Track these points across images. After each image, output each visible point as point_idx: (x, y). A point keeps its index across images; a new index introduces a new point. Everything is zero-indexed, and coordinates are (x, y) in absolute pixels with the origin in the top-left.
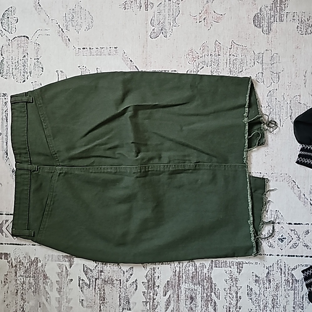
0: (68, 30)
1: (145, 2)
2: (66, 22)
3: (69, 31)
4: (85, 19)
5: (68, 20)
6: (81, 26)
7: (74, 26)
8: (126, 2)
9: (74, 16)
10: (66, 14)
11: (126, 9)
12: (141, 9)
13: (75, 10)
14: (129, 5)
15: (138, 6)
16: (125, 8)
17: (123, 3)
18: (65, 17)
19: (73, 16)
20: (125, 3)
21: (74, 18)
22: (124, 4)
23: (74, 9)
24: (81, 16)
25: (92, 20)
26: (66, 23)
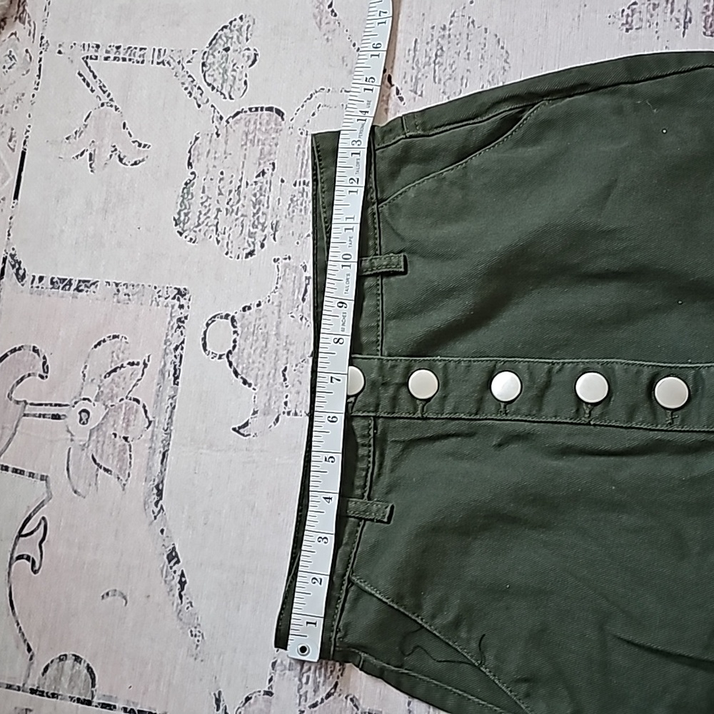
0: (419, 93)
1: (707, 7)
2: (413, 68)
3: (421, 95)
4: (482, 58)
5: (423, 60)
6: (465, 81)
7: (440, 80)
8: (634, 7)
9: (444, 49)
10: (419, 41)
11: (631, 29)
12: (686, 31)
13: (450, 30)
14: (646, 16)
15: (678, 20)
16: (627, 26)
17: (623, 11)
18: (412, 52)
19: (442, 49)
20: (629, 8)
21: (445, 54)
22: (625, 13)
23: (447, 26)
24: (467, 48)
25: (506, 61)
26: (415, 72)
